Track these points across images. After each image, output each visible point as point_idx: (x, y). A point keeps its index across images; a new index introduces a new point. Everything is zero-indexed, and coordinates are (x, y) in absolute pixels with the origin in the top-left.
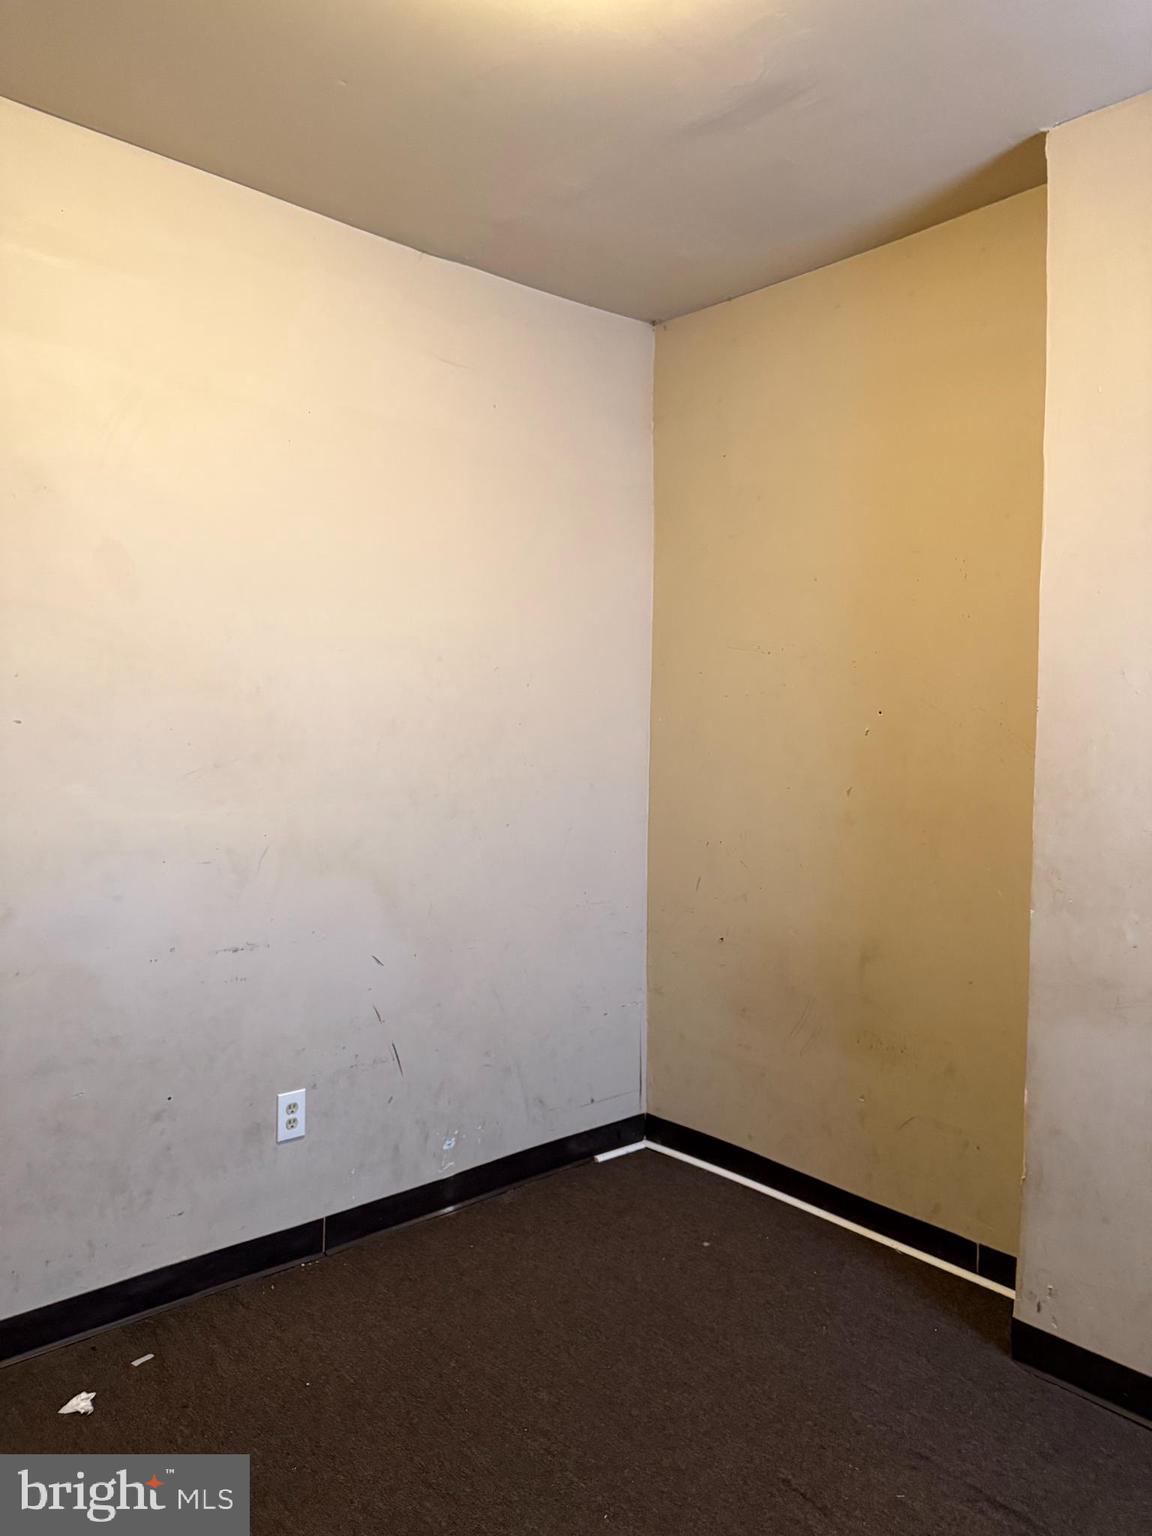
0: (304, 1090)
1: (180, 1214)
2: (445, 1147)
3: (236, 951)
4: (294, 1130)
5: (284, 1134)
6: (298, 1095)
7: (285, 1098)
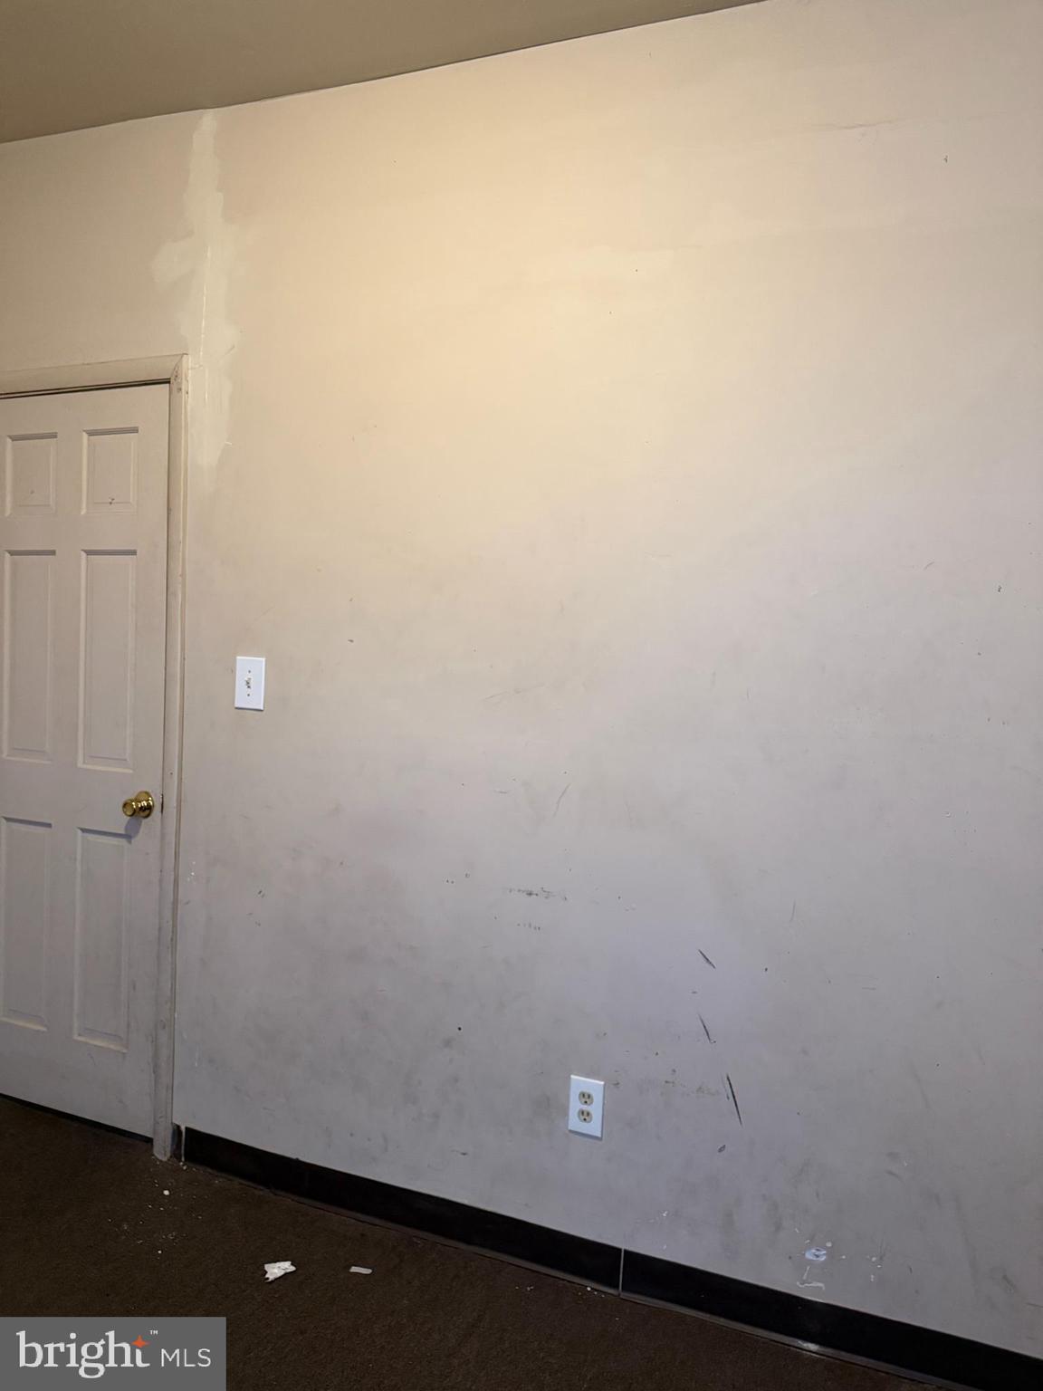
0: (602, 1083)
1: (464, 1154)
2: (809, 1256)
3: (530, 894)
4: (585, 1123)
5: (574, 1123)
6: (595, 1086)
7: (579, 1082)
